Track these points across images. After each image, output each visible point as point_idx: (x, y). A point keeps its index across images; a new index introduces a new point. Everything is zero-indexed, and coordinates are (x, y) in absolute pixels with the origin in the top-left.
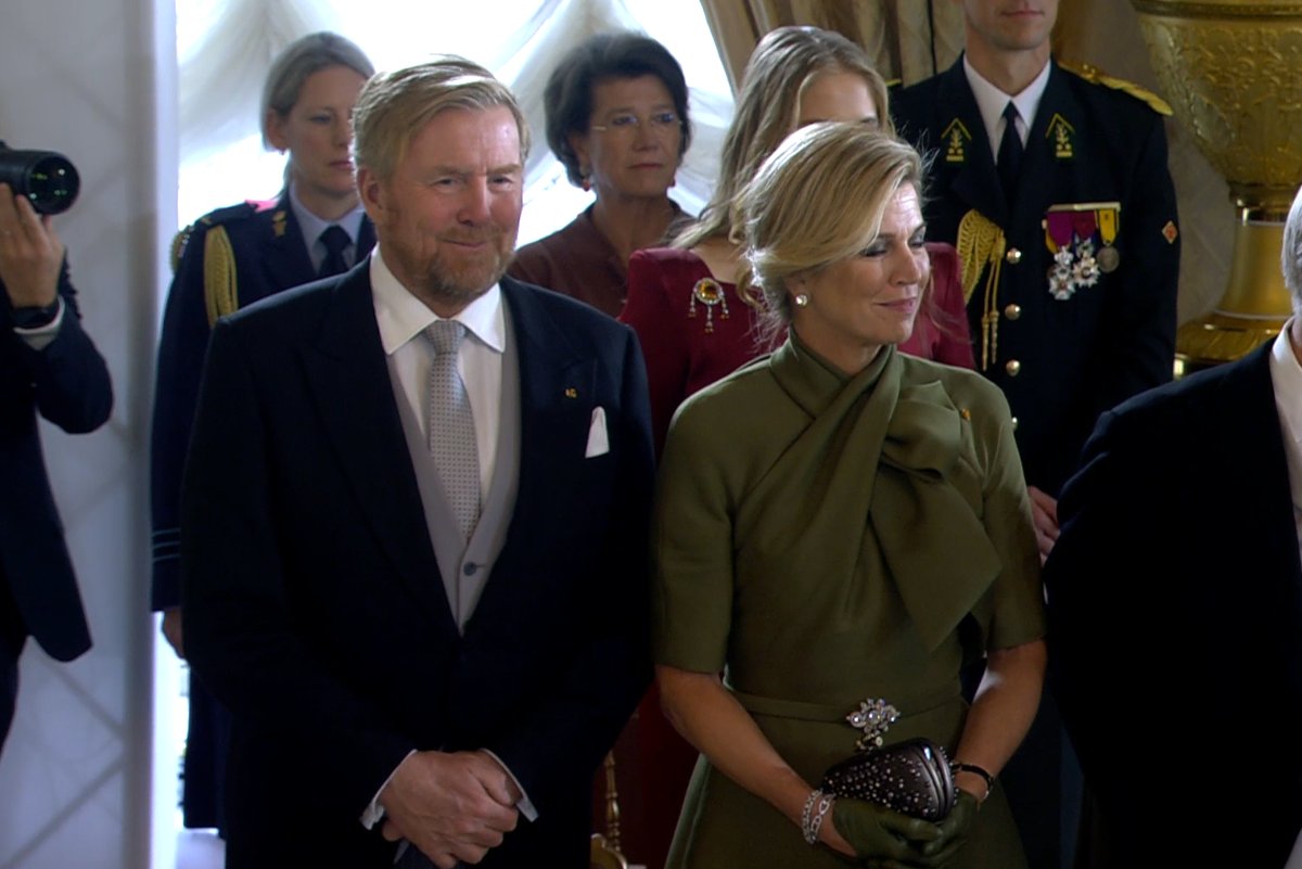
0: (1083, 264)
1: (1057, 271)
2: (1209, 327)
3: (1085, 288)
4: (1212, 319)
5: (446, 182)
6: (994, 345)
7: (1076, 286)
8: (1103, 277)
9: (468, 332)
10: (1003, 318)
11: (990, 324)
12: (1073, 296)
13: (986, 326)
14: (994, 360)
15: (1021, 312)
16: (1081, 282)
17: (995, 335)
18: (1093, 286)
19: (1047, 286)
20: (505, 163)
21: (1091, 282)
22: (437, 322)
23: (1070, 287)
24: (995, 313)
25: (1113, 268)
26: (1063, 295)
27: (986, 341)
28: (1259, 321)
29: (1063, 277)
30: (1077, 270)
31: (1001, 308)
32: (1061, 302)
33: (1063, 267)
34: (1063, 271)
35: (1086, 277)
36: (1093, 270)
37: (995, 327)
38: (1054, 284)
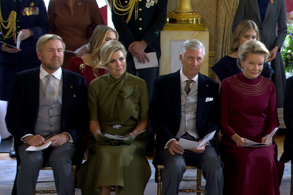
0: (152, 2)
1: (147, 3)
2: (173, 13)
3: (152, 6)
4: (174, 12)
5: (51, 51)
6: (137, 16)
7: (150, 6)
8: (155, 4)
9: (54, 76)
10: (139, 11)
11: (137, 12)
12: (150, 7)
13: (136, 13)
14: (137, 18)
15: (142, 10)
16: (151, 5)
17: (137, 14)
18: (153, 6)
19: (145, 5)
20: (60, 48)
21: (153, 5)
22: (48, 75)
23: (149, 6)
24: (137, 10)
25: (157, 3)
26: (148, 7)
27: (136, 15)
28: (182, 12)
29: (148, 4)
30: (150, 3)
31: (138, 10)
32: (148, 8)
33: (148, 2)
34: (148, 3)
35: (152, 4)
36: (153, 3)
37: (137, 13)
38: (146, 5)
